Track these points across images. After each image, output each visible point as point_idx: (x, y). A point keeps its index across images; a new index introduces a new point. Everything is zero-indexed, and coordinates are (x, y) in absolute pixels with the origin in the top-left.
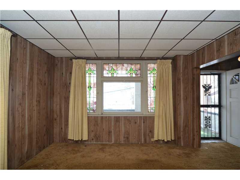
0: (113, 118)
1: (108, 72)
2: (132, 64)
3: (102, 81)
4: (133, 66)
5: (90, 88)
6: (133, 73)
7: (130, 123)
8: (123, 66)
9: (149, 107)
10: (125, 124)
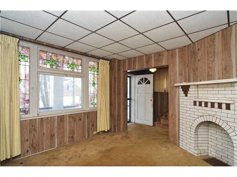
0: (56, 117)
1: (45, 61)
2: (74, 58)
3: (38, 72)
4: (75, 60)
5: (20, 80)
6: (75, 68)
7: (75, 121)
8: (65, 58)
9: (89, 102)
10: (70, 122)
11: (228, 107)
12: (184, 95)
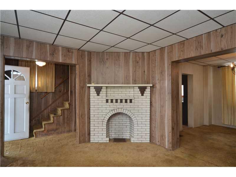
11: (131, 101)
12: (96, 94)
